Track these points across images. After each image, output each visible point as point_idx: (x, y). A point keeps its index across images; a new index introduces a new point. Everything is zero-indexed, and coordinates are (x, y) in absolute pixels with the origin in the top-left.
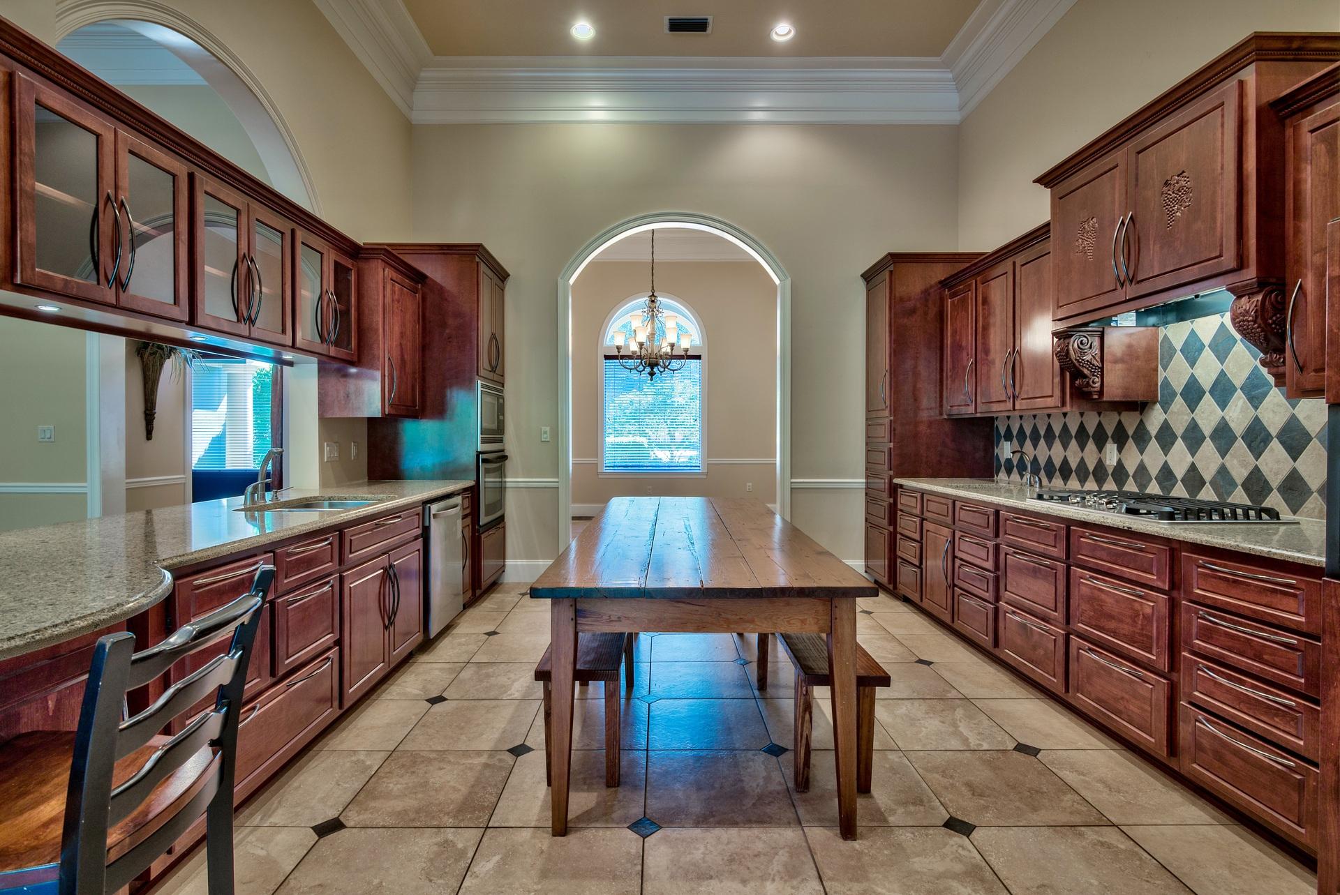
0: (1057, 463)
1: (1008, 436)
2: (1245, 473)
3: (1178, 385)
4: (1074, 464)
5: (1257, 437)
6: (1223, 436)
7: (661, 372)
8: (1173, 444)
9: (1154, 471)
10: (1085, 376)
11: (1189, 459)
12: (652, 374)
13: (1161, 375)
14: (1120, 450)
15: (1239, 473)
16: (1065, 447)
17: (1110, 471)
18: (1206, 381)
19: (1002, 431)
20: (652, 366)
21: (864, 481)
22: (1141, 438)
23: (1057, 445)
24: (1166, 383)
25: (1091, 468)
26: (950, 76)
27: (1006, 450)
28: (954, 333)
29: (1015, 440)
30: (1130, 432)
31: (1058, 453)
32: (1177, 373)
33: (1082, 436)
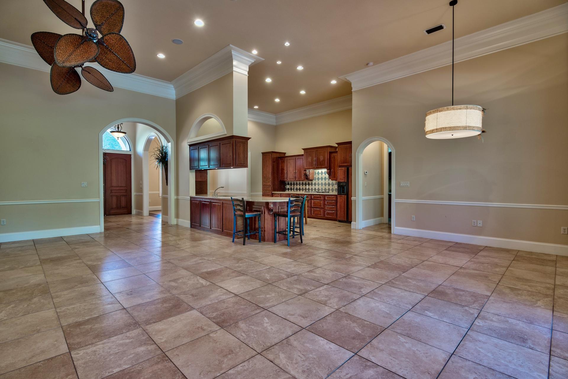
0: (298, 188)
1: (288, 184)
2: (324, 188)
3: (317, 178)
4: (301, 188)
6: (322, 184)
9: (314, 189)
10: (308, 176)
11: (318, 187)
14: (309, 186)
16: (300, 186)
17: (307, 188)
18: (320, 178)
19: (287, 183)
22: (312, 184)
23: (298, 185)
24: (315, 177)
25: (304, 188)
26: (275, 117)
27: (288, 187)
28: (282, 166)
29: (290, 185)
30: (310, 184)
31: (298, 187)
32: (316, 176)
33: (303, 184)
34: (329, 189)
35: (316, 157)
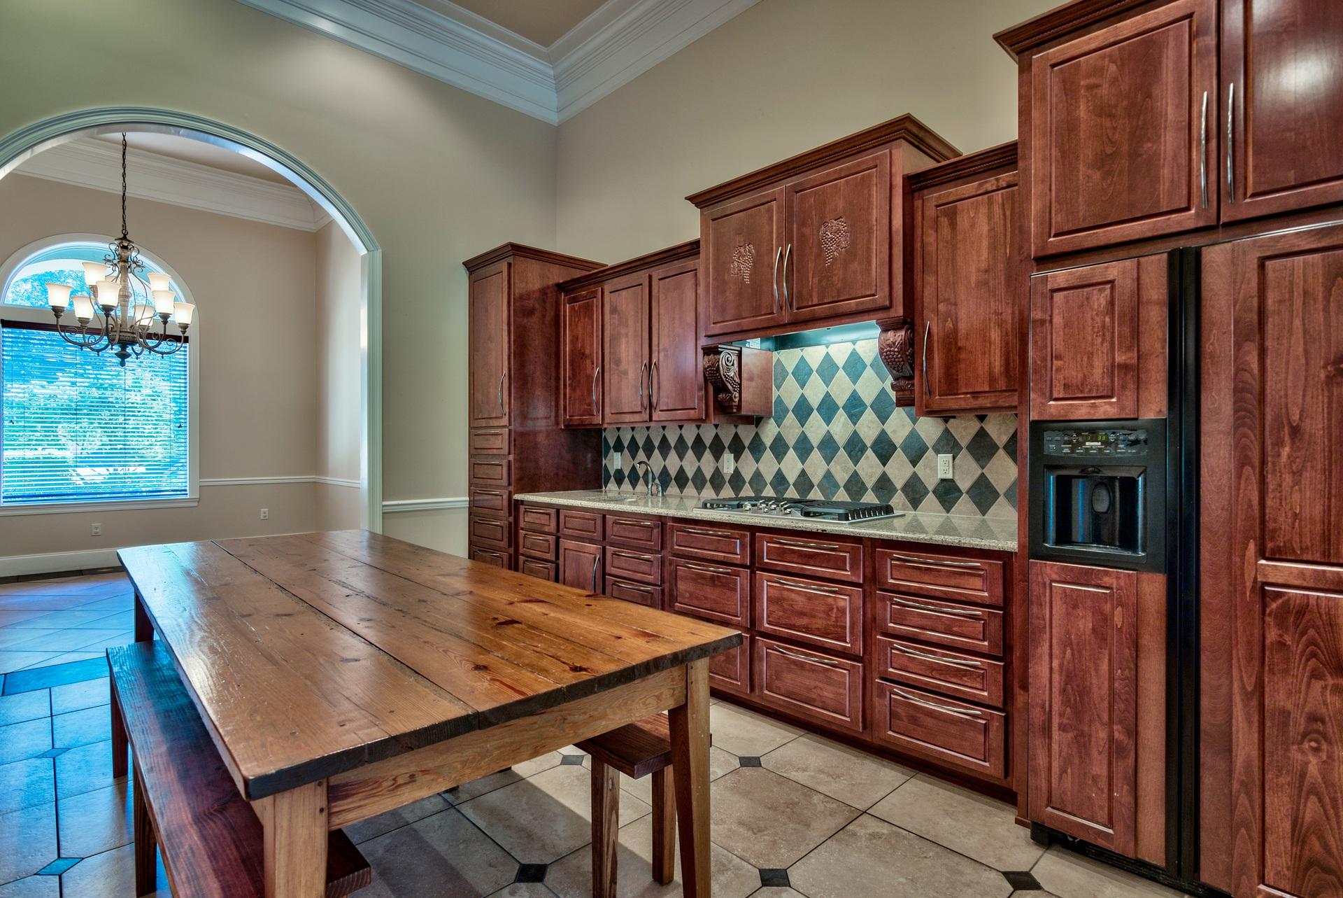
0: (673, 472)
1: (619, 447)
2: (847, 477)
3: (791, 403)
4: (690, 473)
5: (855, 448)
6: (828, 446)
7: (137, 354)
8: (785, 453)
9: (768, 477)
10: (728, 391)
11: (800, 466)
12: (123, 356)
13: (775, 394)
14: (737, 459)
15: (842, 477)
16: (681, 457)
17: (727, 478)
18: (815, 400)
19: (612, 443)
20: (124, 344)
21: (468, 499)
22: (757, 448)
23: (673, 455)
24: (779, 401)
25: (708, 476)
27: (616, 461)
28: (575, 340)
29: (626, 451)
30: (747, 443)
31: (673, 463)
32: (789, 393)
33: (699, 447)
34: (884, 485)
35: (790, 240)
